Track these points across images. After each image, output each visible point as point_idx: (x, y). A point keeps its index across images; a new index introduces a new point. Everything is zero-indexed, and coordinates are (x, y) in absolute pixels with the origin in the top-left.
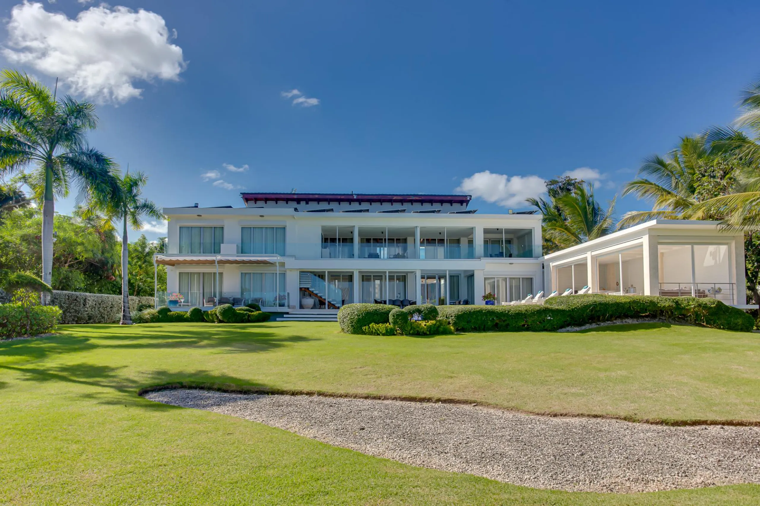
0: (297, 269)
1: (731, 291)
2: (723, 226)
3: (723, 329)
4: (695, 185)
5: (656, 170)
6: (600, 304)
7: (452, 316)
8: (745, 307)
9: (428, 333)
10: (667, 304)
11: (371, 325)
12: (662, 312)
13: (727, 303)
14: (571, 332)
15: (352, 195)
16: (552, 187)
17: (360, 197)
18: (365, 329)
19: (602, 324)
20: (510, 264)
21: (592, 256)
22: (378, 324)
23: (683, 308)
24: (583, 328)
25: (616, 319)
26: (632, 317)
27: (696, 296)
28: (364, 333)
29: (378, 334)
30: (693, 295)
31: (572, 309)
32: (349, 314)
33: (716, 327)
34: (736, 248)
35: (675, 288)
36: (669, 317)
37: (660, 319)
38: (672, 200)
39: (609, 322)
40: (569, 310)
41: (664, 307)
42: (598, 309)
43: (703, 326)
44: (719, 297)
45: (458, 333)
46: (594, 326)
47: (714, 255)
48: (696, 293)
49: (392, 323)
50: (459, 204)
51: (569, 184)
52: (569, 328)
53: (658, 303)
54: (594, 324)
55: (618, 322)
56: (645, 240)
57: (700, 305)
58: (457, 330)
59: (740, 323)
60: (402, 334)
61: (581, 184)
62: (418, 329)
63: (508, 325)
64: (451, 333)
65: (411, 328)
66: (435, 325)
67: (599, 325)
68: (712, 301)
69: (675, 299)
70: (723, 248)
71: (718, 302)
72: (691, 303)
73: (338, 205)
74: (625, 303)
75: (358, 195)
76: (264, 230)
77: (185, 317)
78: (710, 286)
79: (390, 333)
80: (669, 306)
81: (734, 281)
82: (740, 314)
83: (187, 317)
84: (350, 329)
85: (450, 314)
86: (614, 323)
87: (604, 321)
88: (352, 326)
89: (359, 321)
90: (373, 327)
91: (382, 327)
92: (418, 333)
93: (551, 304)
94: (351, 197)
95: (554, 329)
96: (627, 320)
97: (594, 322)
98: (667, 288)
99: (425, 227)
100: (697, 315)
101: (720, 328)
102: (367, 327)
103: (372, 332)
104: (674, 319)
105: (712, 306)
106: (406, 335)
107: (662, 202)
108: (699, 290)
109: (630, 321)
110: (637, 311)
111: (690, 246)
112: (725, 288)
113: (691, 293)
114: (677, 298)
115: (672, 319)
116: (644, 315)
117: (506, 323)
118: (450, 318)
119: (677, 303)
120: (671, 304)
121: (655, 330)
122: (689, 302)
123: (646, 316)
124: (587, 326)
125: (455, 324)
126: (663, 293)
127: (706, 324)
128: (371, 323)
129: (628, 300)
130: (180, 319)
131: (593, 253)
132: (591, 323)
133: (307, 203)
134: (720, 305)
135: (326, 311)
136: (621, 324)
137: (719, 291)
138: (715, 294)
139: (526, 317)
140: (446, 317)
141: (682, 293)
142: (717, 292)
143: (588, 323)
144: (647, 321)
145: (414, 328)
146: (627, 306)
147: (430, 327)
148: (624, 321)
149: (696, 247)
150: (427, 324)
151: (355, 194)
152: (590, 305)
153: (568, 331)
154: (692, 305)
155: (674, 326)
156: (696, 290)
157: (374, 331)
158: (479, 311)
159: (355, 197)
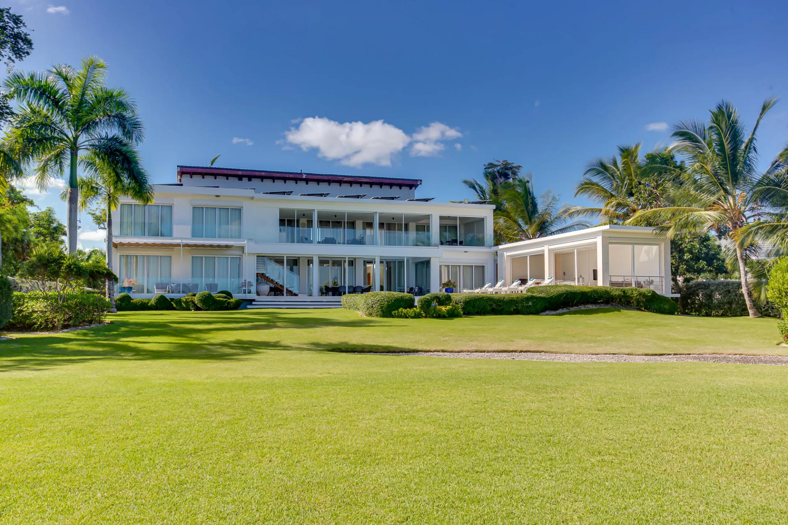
0: (255, 254)
1: (661, 283)
2: (657, 231)
3: (656, 312)
4: (634, 191)
5: (599, 173)
6: (571, 293)
7: (460, 302)
8: (669, 295)
9: (447, 316)
10: (617, 293)
11: (400, 310)
12: (613, 298)
13: (658, 292)
14: (550, 315)
15: (301, 174)
16: (490, 170)
17: (310, 177)
18: (395, 314)
19: (571, 309)
20: (465, 252)
21: (549, 250)
22: (406, 309)
23: (628, 297)
24: (558, 312)
25: (580, 305)
26: (592, 303)
27: (636, 286)
28: (393, 317)
29: (407, 318)
30: (634, 286)
31: (551, 297)
32: (379, 300)
33: (651, 311)
34: (665, 249)
35: (620, 280)
36: (618, 303)
37: (612, 304)
38: (614, 202)
39: (576, 307)
40: (549, 298)
41: (615, 295)
42: (569, 296)
43: (642, 310)
44: (652, 288)
45: (465, 316)
46: (565, 310)
47: (648, 253)
48: (636, 284)
49: (419, 308)
50: (408, 188)
51: (507, 169)
52: (547, 312)
53: (611, 292)
54: (565, 309)
55: (582, 307)
56: (599, 240)
57: (640, 294)
58: (464, 314)
59: (667, 308)
60: (426, 317)
61: (518, 169)
62: (440, 313)
63: (503, 309)
64: (461, 317)
65: (434, 312)
66: (451, 309)
67: (569, 309)
68: (649, 291)
69: (622, 289)
70: (655, 248)
71: (653, 291)
72: (634, 292)
73: (284, 183)
74: (588, 292)
75: (307, 174)
76: (217, 211)
77: (149, 304)
78: (644, 279)
79: (417, 316)
80: (619, 295)
81: (663, 275)
82: (667, 301)
83: (151, 305)
84: (380, 313)
85: (459, 301)
86: (580, 308)
87: (572, 306)
88: (382, 310)
89: (389, 306)
90: (402, 312)
91: (410, 311)
92: (440, 316)
93: (533, 292)
94: (299, 176)
95: (537, 313)
96: (588, 306)
97: (565, 308)
98: (614, 279)
99: (383, 213)
100: (638, 302)
101: (654, 312)
102: (396, 311)
103: (401, 315)
104: (622, 305)
105: (649, 295)
106: (430, 317)
107: (608, 204)
108: (638, 282)
109: (590, 307)
110: (596, 298)
111: (630, 246)
112: (656, 280)
113: (632, 284)
114: (624, 288)
115: (621, 305)
116: (600, 301)
117: (501, 308)
118: (460, 304)
119: (624, 292)
120: (620, 293)
121: (611, 313)
122: (632, 292)
123: (602, 303)
124: (560, 311)
125: (463, 309)
126: (612, 284)
127: (644, 309)
128: (399, 308)
129: (590, 290)
130: (143, 307)
131: (551, 247)
132: (562, 308)
133: (250, 180)
134: (654, 293)
135: (285, 298)
136: (585, 308)
137: (651, 283)
138: (649, 285)
139: (517, 303)
140: (456, 303)
141: (625, 284)
142: (650, 283)
143: (560, 308)
144: (603, 306)
145: (437, 312)
146: (589, 294)
147: (448, 311)
148: (586, 306)
149: (635, 246)
150: (447, 308)
151: (305, 174)
152: (564, 294)
153: (547, 315)
154: (635, 294)
155: (623, 310)
156: (636, 282)
157: (403, 314)
158: (481, 298)
159: (304, 177)
